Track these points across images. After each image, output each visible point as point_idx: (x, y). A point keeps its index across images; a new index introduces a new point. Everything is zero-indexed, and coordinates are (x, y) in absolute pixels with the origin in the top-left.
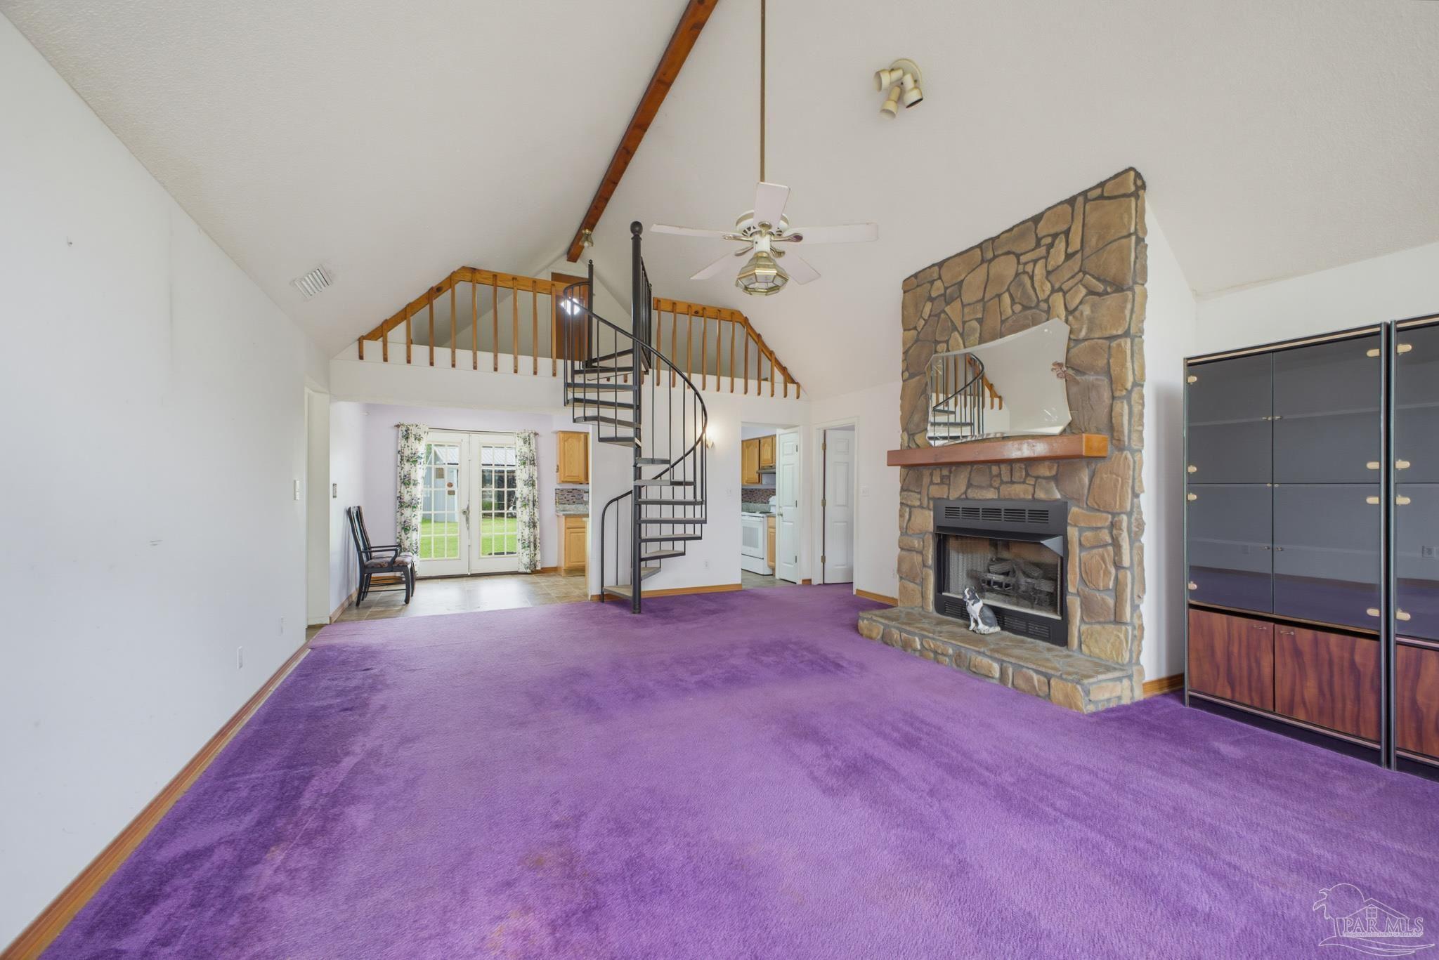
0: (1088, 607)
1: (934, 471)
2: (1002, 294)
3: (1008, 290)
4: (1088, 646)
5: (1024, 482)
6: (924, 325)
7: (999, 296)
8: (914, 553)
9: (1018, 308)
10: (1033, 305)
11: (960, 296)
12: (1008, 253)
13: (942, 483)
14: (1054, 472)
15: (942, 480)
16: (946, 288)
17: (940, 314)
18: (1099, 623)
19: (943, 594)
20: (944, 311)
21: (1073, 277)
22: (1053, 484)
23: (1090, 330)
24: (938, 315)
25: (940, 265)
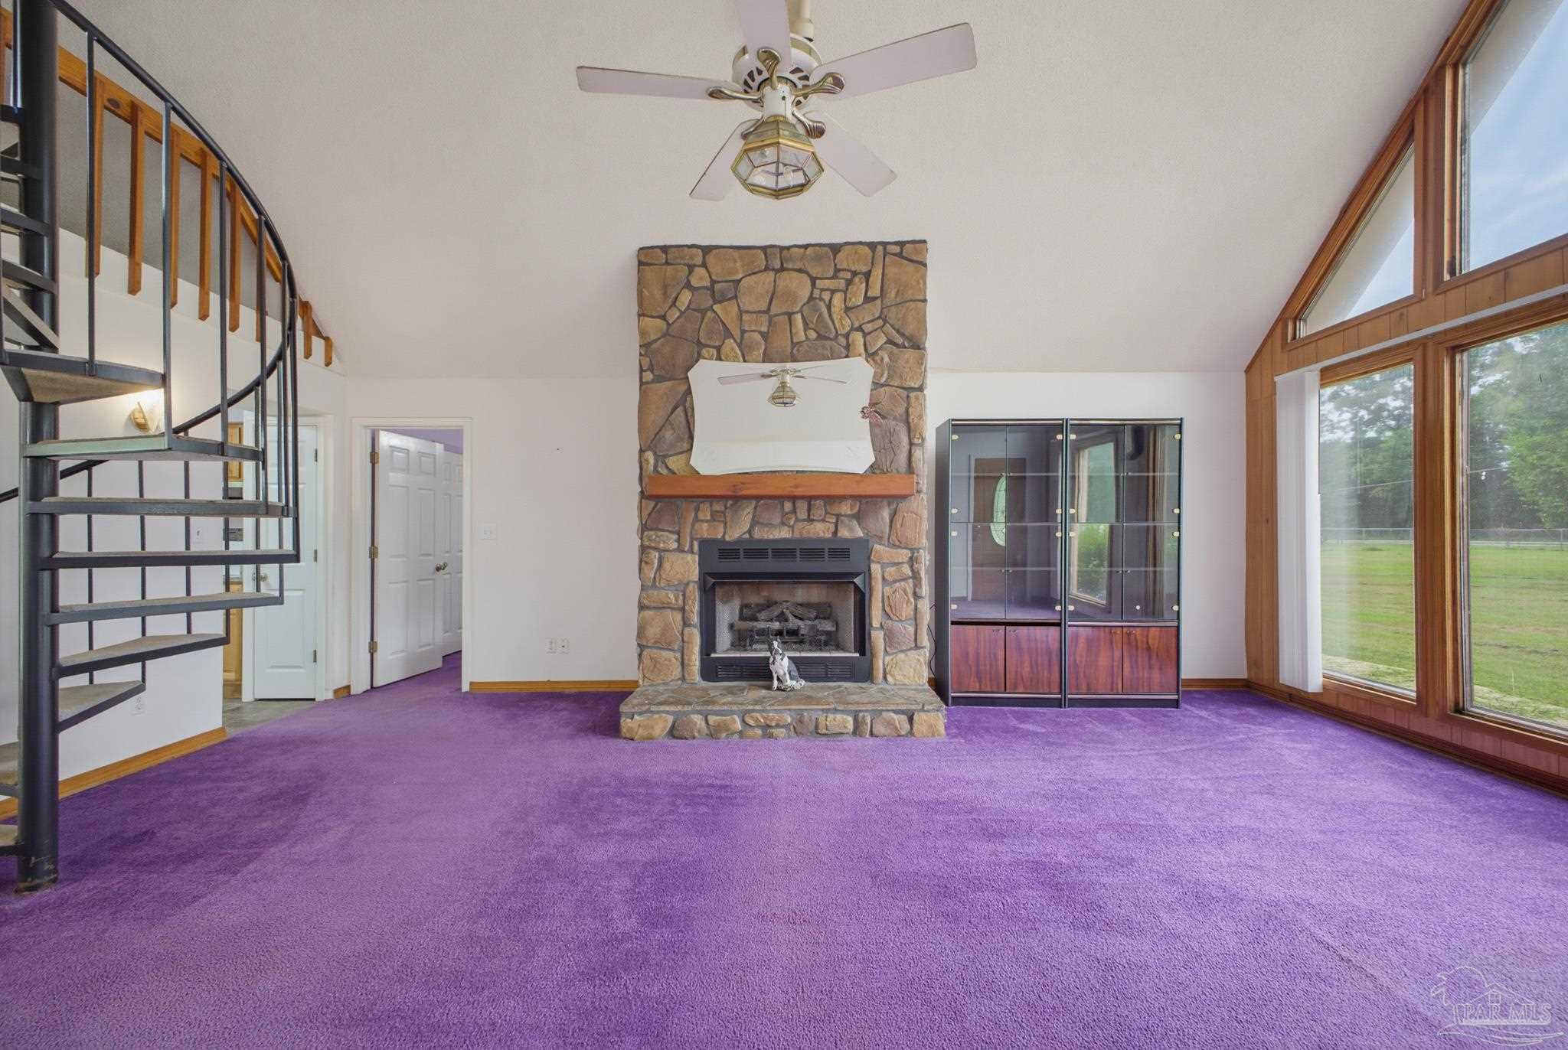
0: (890, 638)
1: (701, 505)
2: (794, 313)
3: (801, 311)
4: (893, 676)
5: (823, 520)
6: (678, 318)
7: (790, 315)
8: (669, 611)
9: (813, 335)
10: (831, 337)
11: (735, 297)
12: (800, 271)
13: (713, 519)
14: (856, 510)
15: (712, 515)
16: (713, 282)
17: (707, 310)
18: (902, 651)
19: (713, 655)
20: (711, 309)
21: (872, 321)
22: (855, 522)
23: (890, 377)
24: (704, 312)
25: (707, 250)
